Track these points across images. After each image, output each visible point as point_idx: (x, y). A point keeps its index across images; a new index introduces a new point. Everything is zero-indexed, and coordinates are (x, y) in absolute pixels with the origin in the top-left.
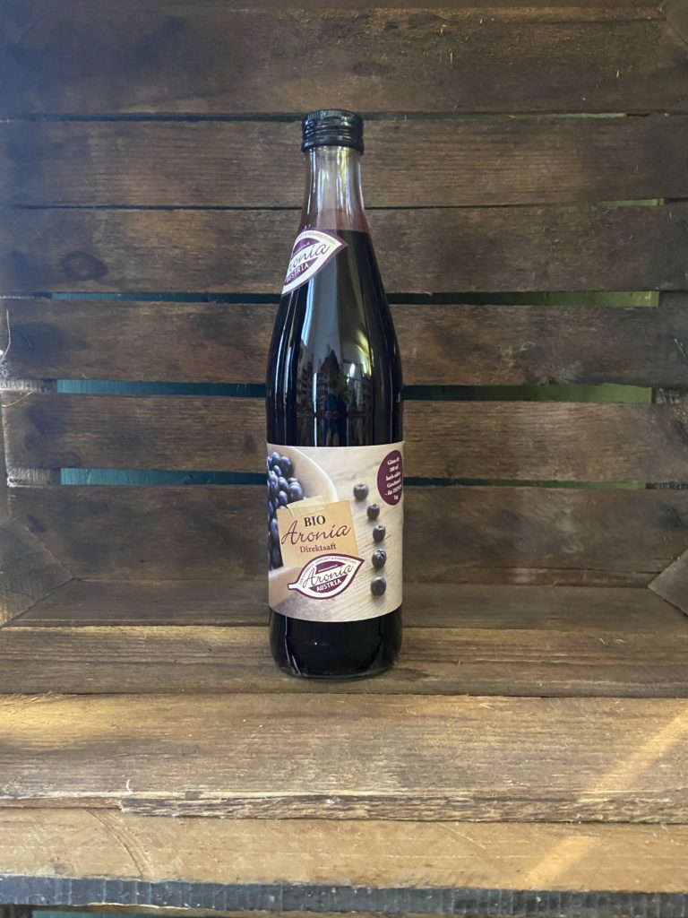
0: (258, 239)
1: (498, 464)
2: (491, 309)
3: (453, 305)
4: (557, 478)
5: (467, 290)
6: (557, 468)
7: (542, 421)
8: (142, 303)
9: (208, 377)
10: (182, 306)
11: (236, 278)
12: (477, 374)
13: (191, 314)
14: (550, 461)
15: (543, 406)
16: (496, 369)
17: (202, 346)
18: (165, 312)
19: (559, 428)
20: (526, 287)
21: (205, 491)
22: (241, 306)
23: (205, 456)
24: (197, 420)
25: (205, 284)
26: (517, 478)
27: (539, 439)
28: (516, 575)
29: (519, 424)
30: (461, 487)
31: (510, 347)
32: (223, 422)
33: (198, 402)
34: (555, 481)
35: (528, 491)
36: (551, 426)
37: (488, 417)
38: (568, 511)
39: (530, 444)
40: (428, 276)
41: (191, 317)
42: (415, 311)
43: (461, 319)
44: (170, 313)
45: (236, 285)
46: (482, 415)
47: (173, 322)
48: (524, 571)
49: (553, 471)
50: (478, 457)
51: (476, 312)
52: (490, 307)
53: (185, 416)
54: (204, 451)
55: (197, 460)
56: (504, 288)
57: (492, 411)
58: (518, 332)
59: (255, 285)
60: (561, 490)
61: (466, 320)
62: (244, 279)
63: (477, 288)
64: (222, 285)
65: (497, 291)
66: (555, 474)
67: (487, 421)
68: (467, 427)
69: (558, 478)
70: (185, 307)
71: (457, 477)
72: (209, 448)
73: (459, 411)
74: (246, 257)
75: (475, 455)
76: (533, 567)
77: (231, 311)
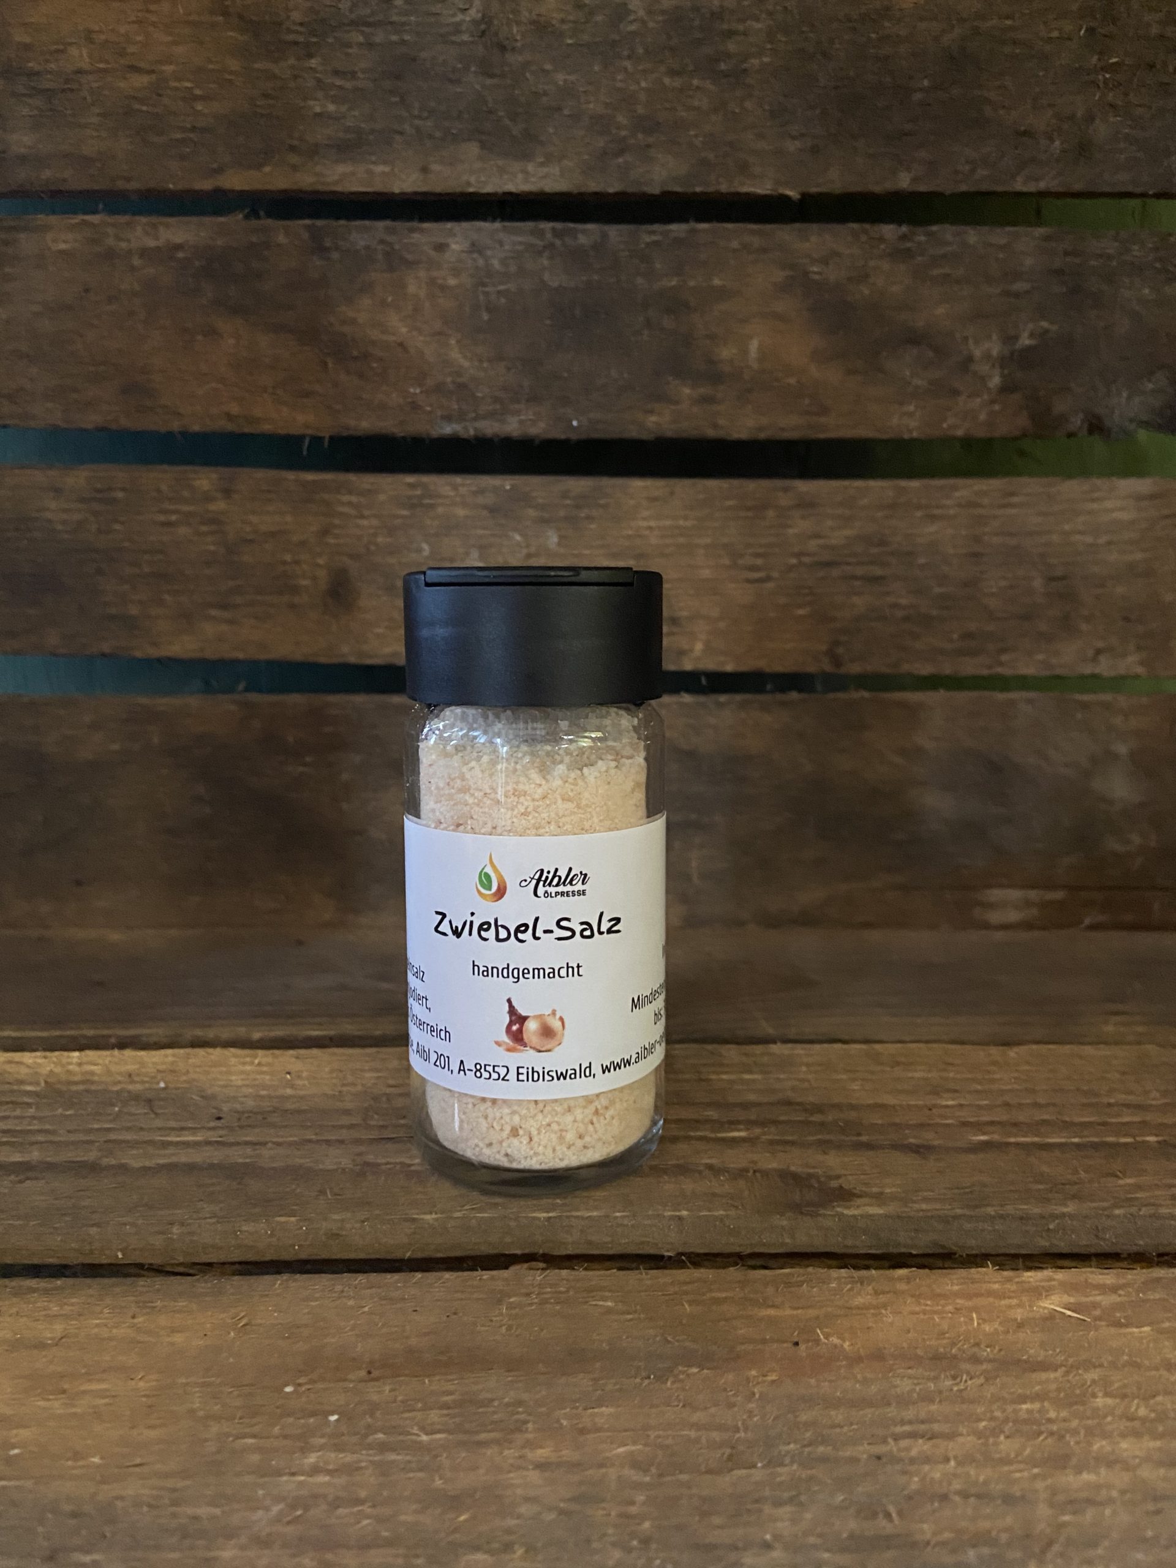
0: (349, 45)
1: (955, 636)
2: (949, 237)
3: (855, 226)
4: (1097, 671)
5: (888, 186)
6: (1100, 644)
7: (1067, 527)
8: (53, 219)
9: (229, 417)
10: (154, 226)
11: (292, 149)
12: (912, 408)
13: (179, 247)
14: (1084, 627)
15: (1071, 488)
16: (956, 393)
17: (212, 333)
18: (110, 241)
19: (1109, 543)
20: (1037, 180)
21: (233, 707)
22: (307, 227)
23: (231, 622)
24: (204, 528)
25: (215, 166)
26: (1000, 670)
27: (1059, 572)
28: (991, 906)
29: (1011, 535)
30: (866, 694)
31: (995, 337)
32: (273, 534)
33: (205, 479)
34: (1094, 676)
35: (1030, 701)
36: (1089, 539)
37: (933, 518)
38: (1122, 749)
39: (1038, 583)
40: (792, 146)
41: (180, 255)
42: (756, 241)
43: (872, 263)
44: (124, 245)
45: (294, 168)
46: (919, 514)
47: (133, 269)
48: (1015, 894)
49: (1090, 653)
50: (907, 619)
51: (909, 245)
52: (947, 232)
53: (174, 518)
54: (224, 607)
55: (210, 629)
56: (981, 179)
57: (949, 502)
58: (1017, 295)
59: (342, 169)
60: (1107, 697)
61: (886, 266)
62: (314, 151)
63: (915, 180)
64: (259, 167)
65: (964, 188)
66: (1095, 659)
67: (932, 528)
68: (882, 543)
69: (1105, 667)
70: (161, 229)
71: (855, 669)
72: (238, 600)
73: (865, 501)
74: (320, 94)
75: (900, 614)
76: (1033, 887)
77: (282, 239)
